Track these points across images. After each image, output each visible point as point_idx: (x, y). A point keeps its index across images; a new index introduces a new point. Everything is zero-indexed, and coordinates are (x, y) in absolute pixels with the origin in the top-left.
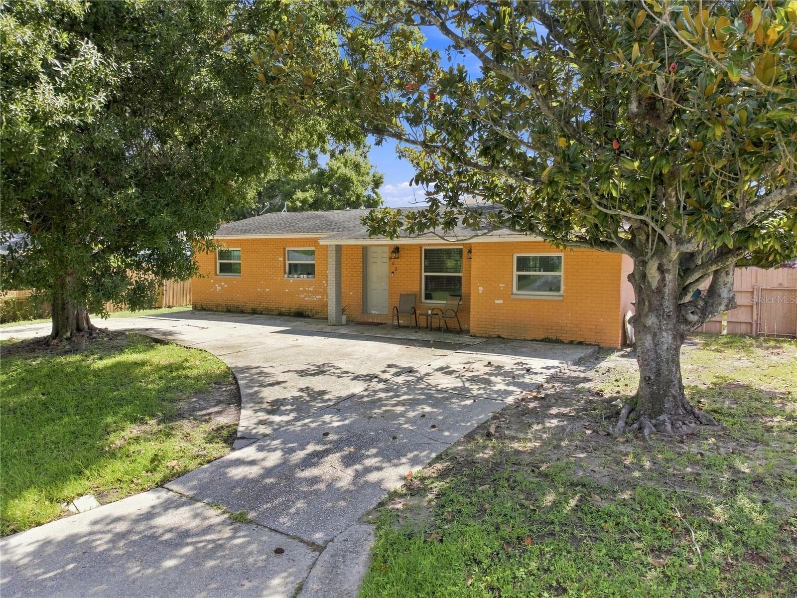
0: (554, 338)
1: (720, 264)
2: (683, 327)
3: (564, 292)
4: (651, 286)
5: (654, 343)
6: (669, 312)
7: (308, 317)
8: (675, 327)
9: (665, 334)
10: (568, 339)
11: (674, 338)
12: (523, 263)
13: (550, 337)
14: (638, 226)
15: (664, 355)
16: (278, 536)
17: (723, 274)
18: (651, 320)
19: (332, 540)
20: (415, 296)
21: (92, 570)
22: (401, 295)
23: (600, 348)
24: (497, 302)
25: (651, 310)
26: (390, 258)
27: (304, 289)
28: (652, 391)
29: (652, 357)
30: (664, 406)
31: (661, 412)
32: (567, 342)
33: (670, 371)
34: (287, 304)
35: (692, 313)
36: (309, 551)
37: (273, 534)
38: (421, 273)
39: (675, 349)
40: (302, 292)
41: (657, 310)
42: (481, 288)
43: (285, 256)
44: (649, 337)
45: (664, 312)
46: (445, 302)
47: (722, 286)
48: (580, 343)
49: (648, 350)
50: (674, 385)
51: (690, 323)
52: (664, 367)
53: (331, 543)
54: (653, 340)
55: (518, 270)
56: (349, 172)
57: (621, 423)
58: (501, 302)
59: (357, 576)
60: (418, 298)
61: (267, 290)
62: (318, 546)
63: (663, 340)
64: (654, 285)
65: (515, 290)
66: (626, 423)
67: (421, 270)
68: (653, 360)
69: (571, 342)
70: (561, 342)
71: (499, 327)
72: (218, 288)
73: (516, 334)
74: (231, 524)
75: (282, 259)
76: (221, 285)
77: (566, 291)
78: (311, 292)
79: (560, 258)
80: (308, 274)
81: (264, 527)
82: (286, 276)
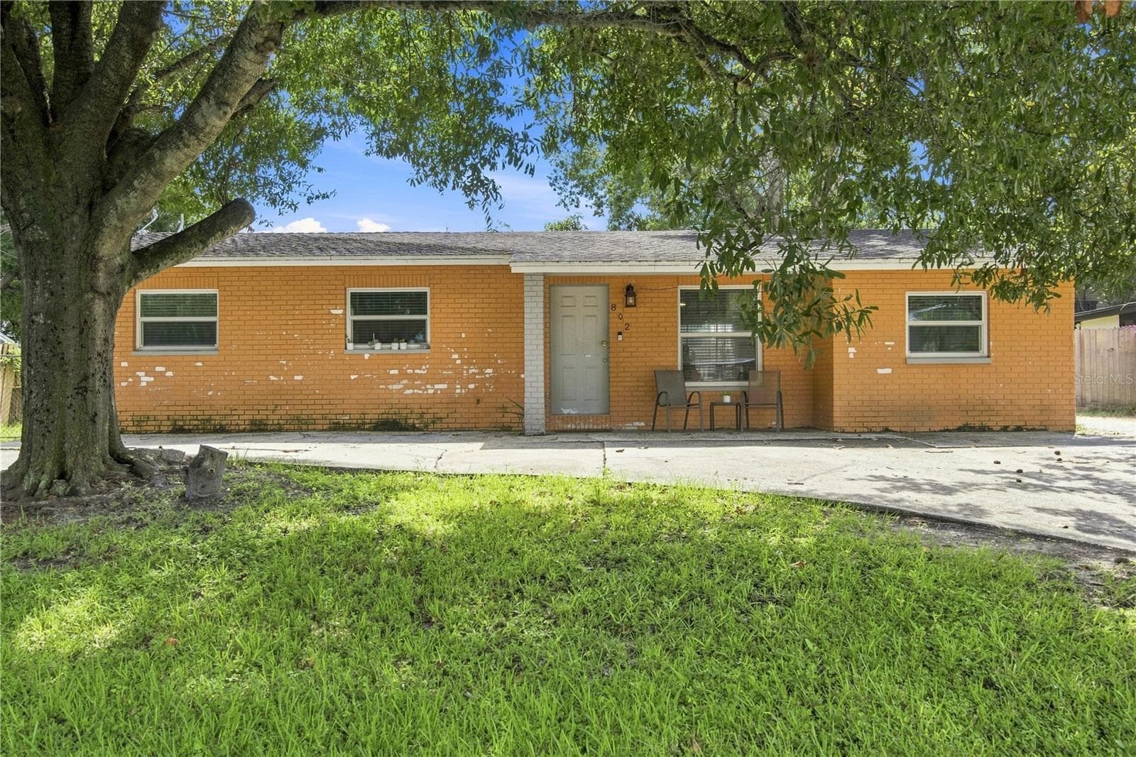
0: (978, 424)
3: (992, 352)
10: (1000, 424)
13: (971, 421)
24: (880, 371)
26: (613, 307)
27: (402, 373)
32: (999, 428)
34: (355, 405)
40: (397, 379)
42: (852, 350)
43: (346, 304)
48: (1019, 429)
58: (888, 371)
61: (299, 378)
65: (908, 352)
69: (1005, 429)
70: (990, 430)
71: (886, 414)
72: (145, 380)
73: (914, 424)
75: (340, 311)
76: (154, 373)
77: (994, 349)
78: (418, 377)
79: (978, 298)
80: (410, 341)
82: (349, 346)
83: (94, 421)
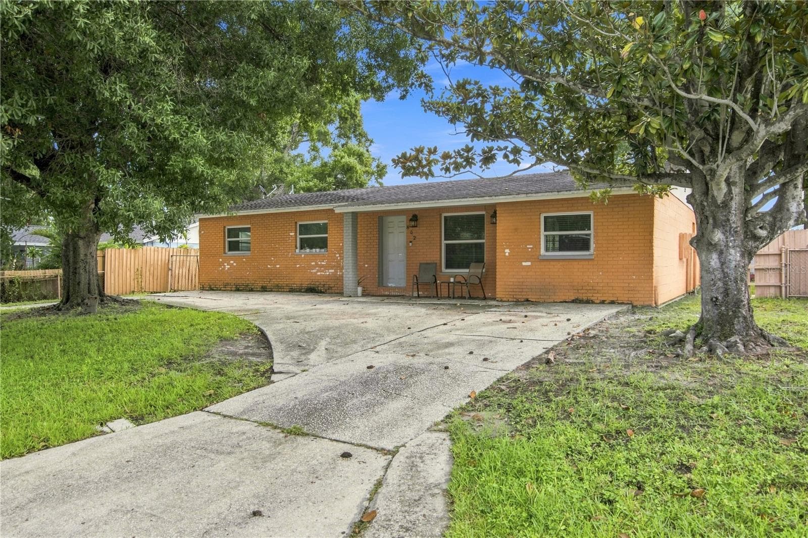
0: (585, 299)
1: (788, 175)
2: (751, 243)
3: (594, 251)
4: (716, 201)
5: (720, 262)
6: (737, 228)
7: (321, 292)
8: (742, 244)
9: (732, 251)
10: (599, 298)
11: (742, 256)
13: (580, 297)
14: (702, 136)
15: (732, 274)
16: (341, 445)
17: (791, 187)
18: (718, 236)
19: (404, 446)
20: (435, 266)
21: (139, 474)
22: (420, 264)
23: (633, 307)
24: (524, 264)
25: (715, 225)
26: (408, 227)
27: (317, 264)
28: (720, 313)
29: (719, 276)
30: (734, 327)
31: (732, 334)
32: (598, 301)
33: (739, 290)
34: (298, 280)
35: (761, 228)
36: (379, 455)
37: (335, 443)
38: (441, 240)
39: (743, 267)
40: (314, 267)
41: (723, 225)
42: (507, 251)
43: (296, 230)
44: (715, 256)
45: (731, 228)
46: (467, 270)
47: (791, 200)
48: (612, 302)
49: (714, 269)
50: (744, 305)
51: (760, 238)
52: (732, 285)
53: (403, 448)
54: (719, 259)
55: (545, 230)
56: (353, 161)
57: (689, 347)
58: (529, 264)
59: (442, 473)
60: (438, 267)
61: (278, 266)
62: (389, 451)
63: (731, 257)
64: (720, 199)
65: (543, 252)
66: (694, 346)
67: (441, 237)
68: (720, 280)
69: (603, 302)
70: (593, 302)
71: (527, 290)
72: (227, 267)
73: (545, 297)
74: (286, 436)
75: (293, 234)
76: (229, 264)
77: (596, 249)
78: (323, 266)
79: (589, 216)
80: (321, 248)
81: (323, 438)
82: (297, 251)
83: (79, 284)
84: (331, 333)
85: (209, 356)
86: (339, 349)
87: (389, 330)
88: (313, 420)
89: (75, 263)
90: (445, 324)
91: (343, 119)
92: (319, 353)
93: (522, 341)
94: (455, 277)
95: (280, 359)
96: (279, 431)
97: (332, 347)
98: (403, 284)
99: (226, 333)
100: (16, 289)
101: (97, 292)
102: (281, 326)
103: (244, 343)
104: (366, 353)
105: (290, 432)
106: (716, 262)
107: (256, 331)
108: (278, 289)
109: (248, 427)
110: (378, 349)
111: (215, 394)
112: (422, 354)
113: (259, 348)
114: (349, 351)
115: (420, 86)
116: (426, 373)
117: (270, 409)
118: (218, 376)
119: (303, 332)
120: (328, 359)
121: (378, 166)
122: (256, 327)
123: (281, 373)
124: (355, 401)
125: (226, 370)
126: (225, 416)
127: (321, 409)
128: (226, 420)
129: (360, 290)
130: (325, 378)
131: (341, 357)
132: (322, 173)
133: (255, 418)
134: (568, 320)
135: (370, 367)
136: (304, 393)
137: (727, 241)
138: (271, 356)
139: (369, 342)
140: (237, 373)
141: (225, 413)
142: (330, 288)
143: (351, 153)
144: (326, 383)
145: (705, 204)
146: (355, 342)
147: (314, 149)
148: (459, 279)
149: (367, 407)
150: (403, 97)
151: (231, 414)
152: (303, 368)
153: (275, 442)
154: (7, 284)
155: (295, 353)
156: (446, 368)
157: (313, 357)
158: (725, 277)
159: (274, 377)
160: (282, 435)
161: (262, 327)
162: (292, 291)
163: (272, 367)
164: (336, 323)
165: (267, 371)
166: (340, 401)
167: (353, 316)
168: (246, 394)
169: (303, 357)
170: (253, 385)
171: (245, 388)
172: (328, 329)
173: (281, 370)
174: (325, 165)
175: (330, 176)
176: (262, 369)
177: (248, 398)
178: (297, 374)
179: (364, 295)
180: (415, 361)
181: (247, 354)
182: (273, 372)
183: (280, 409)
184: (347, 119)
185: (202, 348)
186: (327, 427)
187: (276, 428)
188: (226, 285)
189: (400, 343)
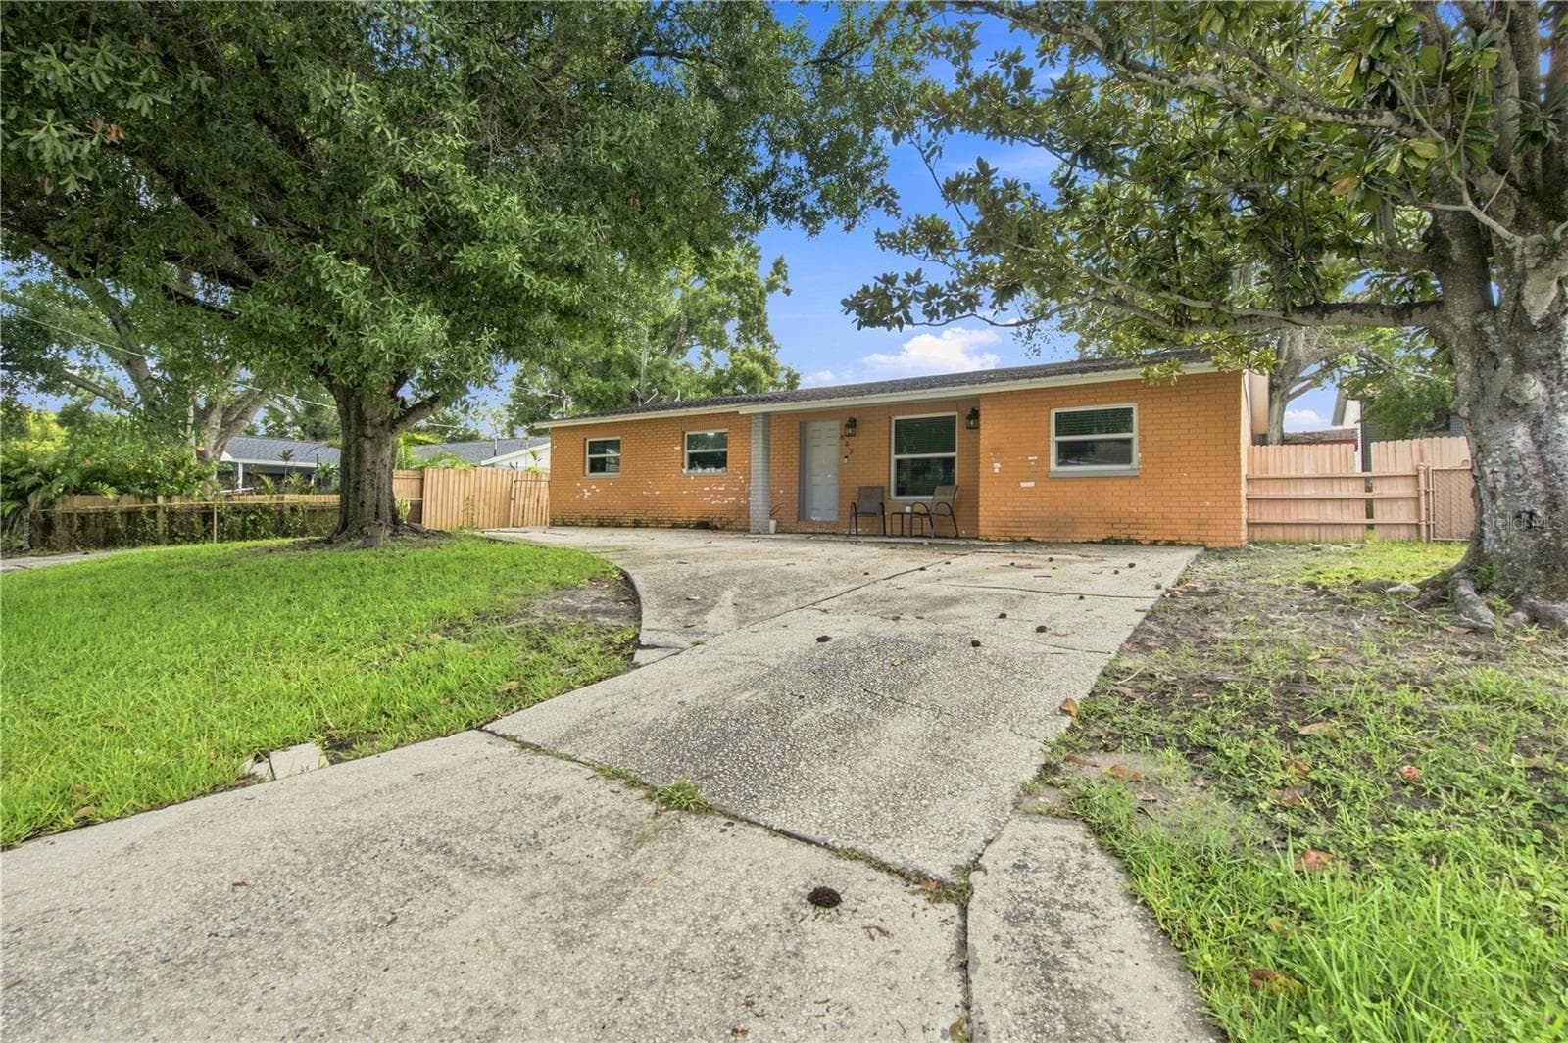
0: (1123, 537)
3: (1139, 464)
4: (1528, 319)
7: (716, 528)
9: (1564, 418)
12: (1065, 423)
13: (1117, 534)
19: (978, 866)
20: (882, 490)
22: (861, 488)
24: (1023, 484)
25: (1522, 369)
26: (842, 437)
27: (711, 490)
32: (1147, 542)
34: (685, 511)
36: (920, 904)
38: (889, 455)
40: (707, 493)
41: (1542, 366)
42: (997, 466)
43: (683, 443)
44: (1522, 430)
45: (1561, 371)
46: (931, 498)
48: (1171, 543)
53: (978, 876)
54: (1532, 435)
55: (1058, 434)
56: (757, 367)
58: (1031, 484)
60: (885, 494)
61: (657, 493)
62: (942, 885)
63: (1561, 431)
64: (1539, 314)
65: (1053, 466)
66: (1493, 611)
67: (889, 451)
68: (1536, 476)
69: (1155, 543)
70: (1138, 543)
71: (1028, 525)
72: (587, 494)
73: (1057, 535)
74: (657, 814)
75: (678, 448)
76: (591, 489)
77: (1143, 461)
78: (721, 492)
79: (1130, 411)
80: (718, 467)
81: (750, 822)
82: (685, 471)
83: (362, 506)
84: (739, 579)
85: (526, 615)
86: (758, 606)
87: (834, 576)
88: (722, 763)
89: (358, 474)
90: (922, 569)
91: (743, 315)
92: (722, 611)
93: (1081, 598)
94: (912, 506)
95: (654, 623)
96: (641, 793)
97: (745, 600)
98: (833, 517)
99: (567, 577)
100: (299, 520)
101: (389, 518)
102: (659, 568)
103: (594, 593)
104: (805, 612)
105: (668, 801)
106: (1524, 443)
107: (616, 575)
108: (657, 524)
109: (567, 781)
110: (824, 605)
111: (521, 690)
112: (910, 616)
113: (617, 602)
114: (775, 608)
115: (878, 204)
116: (939, 654)
117: (625, 731)
118: (534, 653)
119: (694, 577)
120: (741, 623)
121: (788, 376)
122: (617, 569)
123: (654, 647)
124: (809, 714)
125: (551, 640)
126: (524, 746)
127: (738, 733)
128: (528, 754)
129: (773, 523)
130: (738, 659)
131: (762, 619)
132: (717, 383)
133: (589, 754)
134: (1131, 566)
135: (823, 639)
136: (699, 691)
137: (1552, 399)
138: (637, 615)
139: (806, 595)
140: (570, 647)
141: (526, 738)
142: (730, 522)
143: (754, 357)
144: (741, 671)
145: (1490, 329)
146: (782, 593)
147: (707, 354)
148: (920, 509)
149: (839, 730)
150: (848, 229)
151: (539, 742)
152: (694, 639)
153: (628, 832)
154: (287, 513)
155: (681, 612)
156: (976, 644)
157: (713, 618)
158: (1547, 472)
159: (640, 656)
160: (649, 808)
161: (626, 569)
162: (675, 526)
163: (637, 635)
164: (747, 565)
165: (627, 643)
166: (777, 713)
167: (769, 555)
168: (580, 693)
169: (694, 619)
170: (597, 671)
171: (580, 678)
172: (735, 573)
173: (654, 641)
174: (720, 373)
175: (726, 386)
176: (618, 639)
177: (584, 699)
178: (683, 650)
179: (781, 530)
180: (902, 627)
181: (594, 611)
182: (639, 646)
183: (647, 732)
184: (748, 314)
185: (517, 599)
186: (755, 787)
187: (633, 784)
188: (584, 519)
189: (861, 597)
